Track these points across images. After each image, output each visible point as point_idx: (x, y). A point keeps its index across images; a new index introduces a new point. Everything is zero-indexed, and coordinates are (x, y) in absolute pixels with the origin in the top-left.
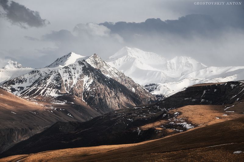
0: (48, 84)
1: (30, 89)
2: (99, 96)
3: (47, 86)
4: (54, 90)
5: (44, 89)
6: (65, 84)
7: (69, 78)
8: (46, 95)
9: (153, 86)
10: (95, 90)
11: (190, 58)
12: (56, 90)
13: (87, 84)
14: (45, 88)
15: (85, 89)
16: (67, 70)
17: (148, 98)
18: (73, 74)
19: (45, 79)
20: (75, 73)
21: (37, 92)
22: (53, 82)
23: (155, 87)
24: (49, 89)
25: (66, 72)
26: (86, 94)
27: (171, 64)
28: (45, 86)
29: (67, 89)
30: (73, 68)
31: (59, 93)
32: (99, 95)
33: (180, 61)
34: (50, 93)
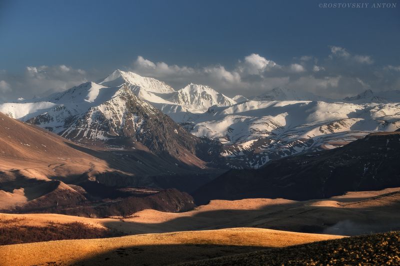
0: (89, 124)
1: (67, 130)
2: (157, 140)
3: (89, 126)
4: (100, 131)
5: (87, 131)
6: (112, 125)
7: (113, 117)
8: (93, 138)
9: (187, 126)
10: (151, 131)
11: (206, 87)
12: (104, 132)
13: (137, 125)
14: (88, 129)
15: (136, 131)
16: (108, 106)
17: (195, 141)
18: (117, 112)
19: (84, 118)
20: (118, 111)
21: (79, 134)
22: (96, 121)
23: (190, 127)
24: (93, 130)
25: (108, 110)
26: (141, 137)
27: (183, 94)
28: (87, 127)
29: (115, 130)
30: (115, 105)
31: (109, 136)
32: (157, 138)
33: (194, 91)
34: (96, 136)
